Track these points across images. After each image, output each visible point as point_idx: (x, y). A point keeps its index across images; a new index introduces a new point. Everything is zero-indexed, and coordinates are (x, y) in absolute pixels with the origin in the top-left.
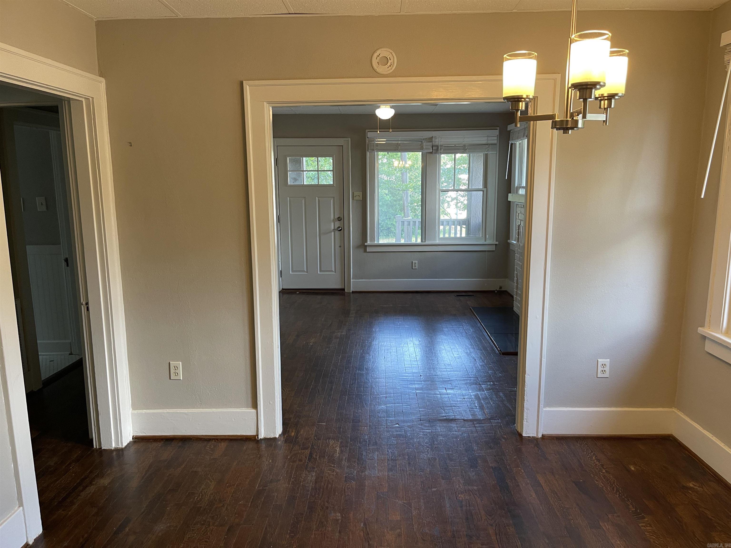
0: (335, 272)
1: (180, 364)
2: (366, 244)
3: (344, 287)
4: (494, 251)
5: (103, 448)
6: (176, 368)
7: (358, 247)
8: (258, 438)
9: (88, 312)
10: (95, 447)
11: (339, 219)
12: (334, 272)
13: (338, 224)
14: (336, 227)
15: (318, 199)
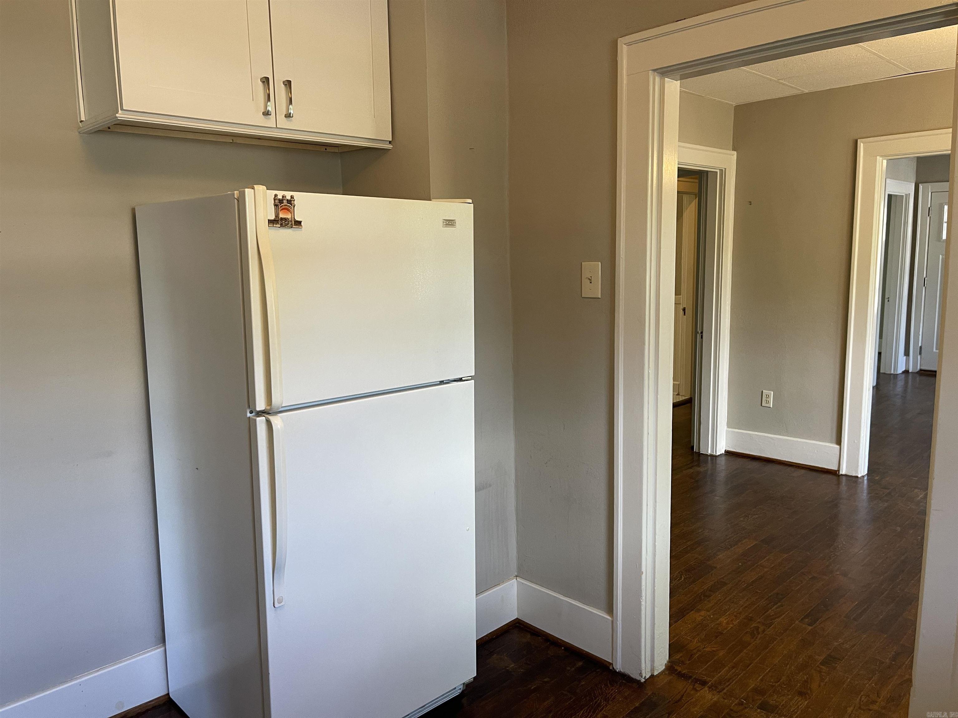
1: (771, 393)
5: (701, 453)
6: (768, 396)
8: (839, 473)
9: (702, 339)
10: (695, 451)
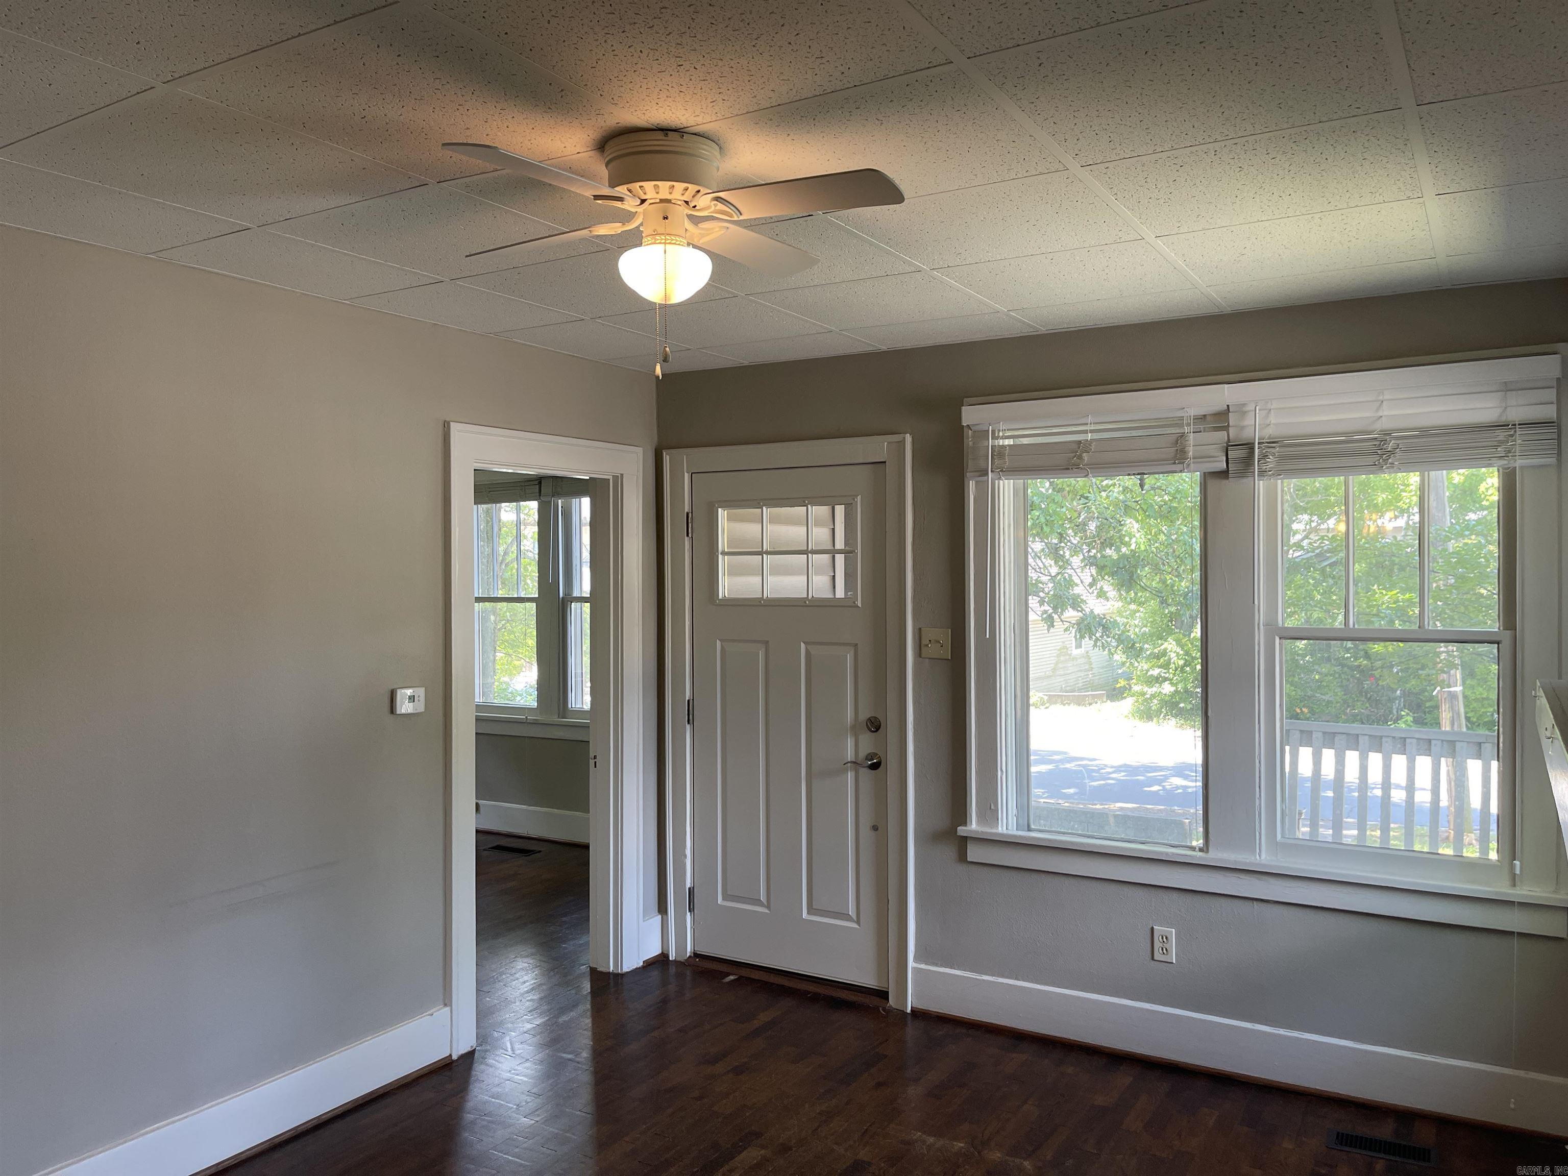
0: (858, 922)
2: (962, 830)
3: (884, 985)
4: (1562, 939)
7: (936, 839)
11: (874, 725)
12: (852, 920)
13: (867, 743)
14: (862, 754)
15: (807, 649)
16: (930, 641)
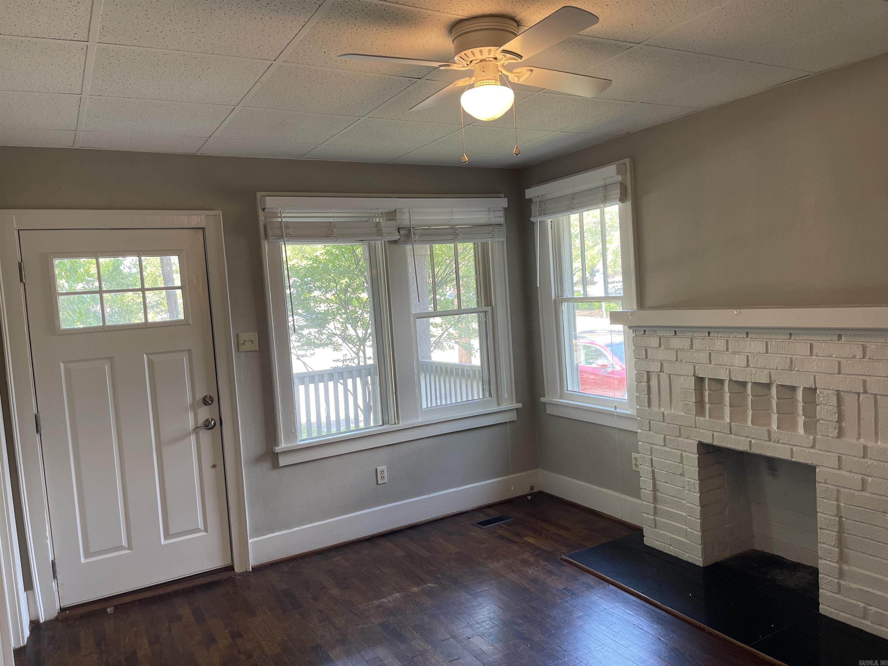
0: (206, 530)
2: (276, 449)
3: (230, 562)
4: (515, 421)
7: (259, 459)
11: (206, 401)
12: (202, 531)
13: (204, 414)
14: (201, 422)
15: (148, 358)
16: (245, 341)
